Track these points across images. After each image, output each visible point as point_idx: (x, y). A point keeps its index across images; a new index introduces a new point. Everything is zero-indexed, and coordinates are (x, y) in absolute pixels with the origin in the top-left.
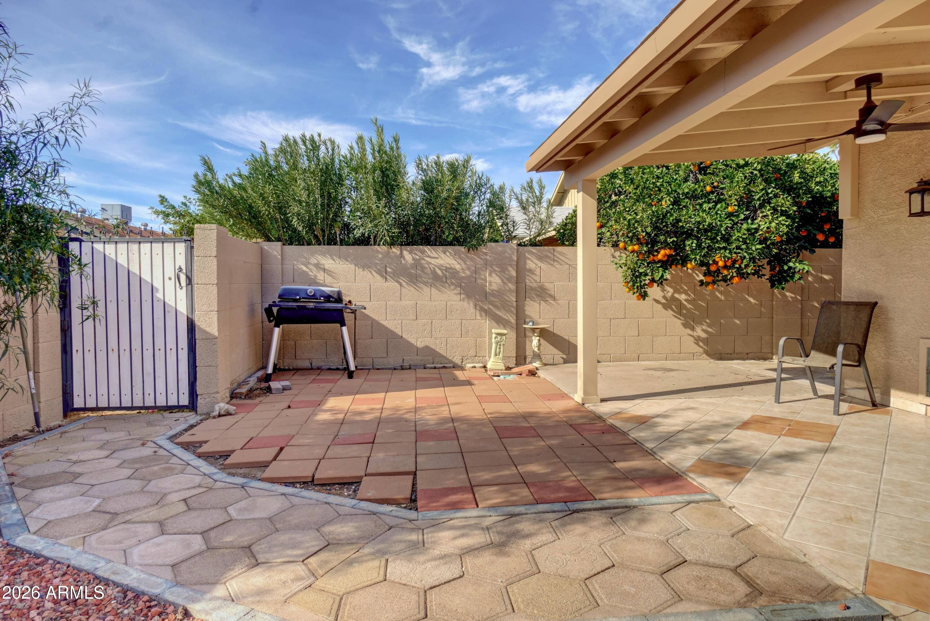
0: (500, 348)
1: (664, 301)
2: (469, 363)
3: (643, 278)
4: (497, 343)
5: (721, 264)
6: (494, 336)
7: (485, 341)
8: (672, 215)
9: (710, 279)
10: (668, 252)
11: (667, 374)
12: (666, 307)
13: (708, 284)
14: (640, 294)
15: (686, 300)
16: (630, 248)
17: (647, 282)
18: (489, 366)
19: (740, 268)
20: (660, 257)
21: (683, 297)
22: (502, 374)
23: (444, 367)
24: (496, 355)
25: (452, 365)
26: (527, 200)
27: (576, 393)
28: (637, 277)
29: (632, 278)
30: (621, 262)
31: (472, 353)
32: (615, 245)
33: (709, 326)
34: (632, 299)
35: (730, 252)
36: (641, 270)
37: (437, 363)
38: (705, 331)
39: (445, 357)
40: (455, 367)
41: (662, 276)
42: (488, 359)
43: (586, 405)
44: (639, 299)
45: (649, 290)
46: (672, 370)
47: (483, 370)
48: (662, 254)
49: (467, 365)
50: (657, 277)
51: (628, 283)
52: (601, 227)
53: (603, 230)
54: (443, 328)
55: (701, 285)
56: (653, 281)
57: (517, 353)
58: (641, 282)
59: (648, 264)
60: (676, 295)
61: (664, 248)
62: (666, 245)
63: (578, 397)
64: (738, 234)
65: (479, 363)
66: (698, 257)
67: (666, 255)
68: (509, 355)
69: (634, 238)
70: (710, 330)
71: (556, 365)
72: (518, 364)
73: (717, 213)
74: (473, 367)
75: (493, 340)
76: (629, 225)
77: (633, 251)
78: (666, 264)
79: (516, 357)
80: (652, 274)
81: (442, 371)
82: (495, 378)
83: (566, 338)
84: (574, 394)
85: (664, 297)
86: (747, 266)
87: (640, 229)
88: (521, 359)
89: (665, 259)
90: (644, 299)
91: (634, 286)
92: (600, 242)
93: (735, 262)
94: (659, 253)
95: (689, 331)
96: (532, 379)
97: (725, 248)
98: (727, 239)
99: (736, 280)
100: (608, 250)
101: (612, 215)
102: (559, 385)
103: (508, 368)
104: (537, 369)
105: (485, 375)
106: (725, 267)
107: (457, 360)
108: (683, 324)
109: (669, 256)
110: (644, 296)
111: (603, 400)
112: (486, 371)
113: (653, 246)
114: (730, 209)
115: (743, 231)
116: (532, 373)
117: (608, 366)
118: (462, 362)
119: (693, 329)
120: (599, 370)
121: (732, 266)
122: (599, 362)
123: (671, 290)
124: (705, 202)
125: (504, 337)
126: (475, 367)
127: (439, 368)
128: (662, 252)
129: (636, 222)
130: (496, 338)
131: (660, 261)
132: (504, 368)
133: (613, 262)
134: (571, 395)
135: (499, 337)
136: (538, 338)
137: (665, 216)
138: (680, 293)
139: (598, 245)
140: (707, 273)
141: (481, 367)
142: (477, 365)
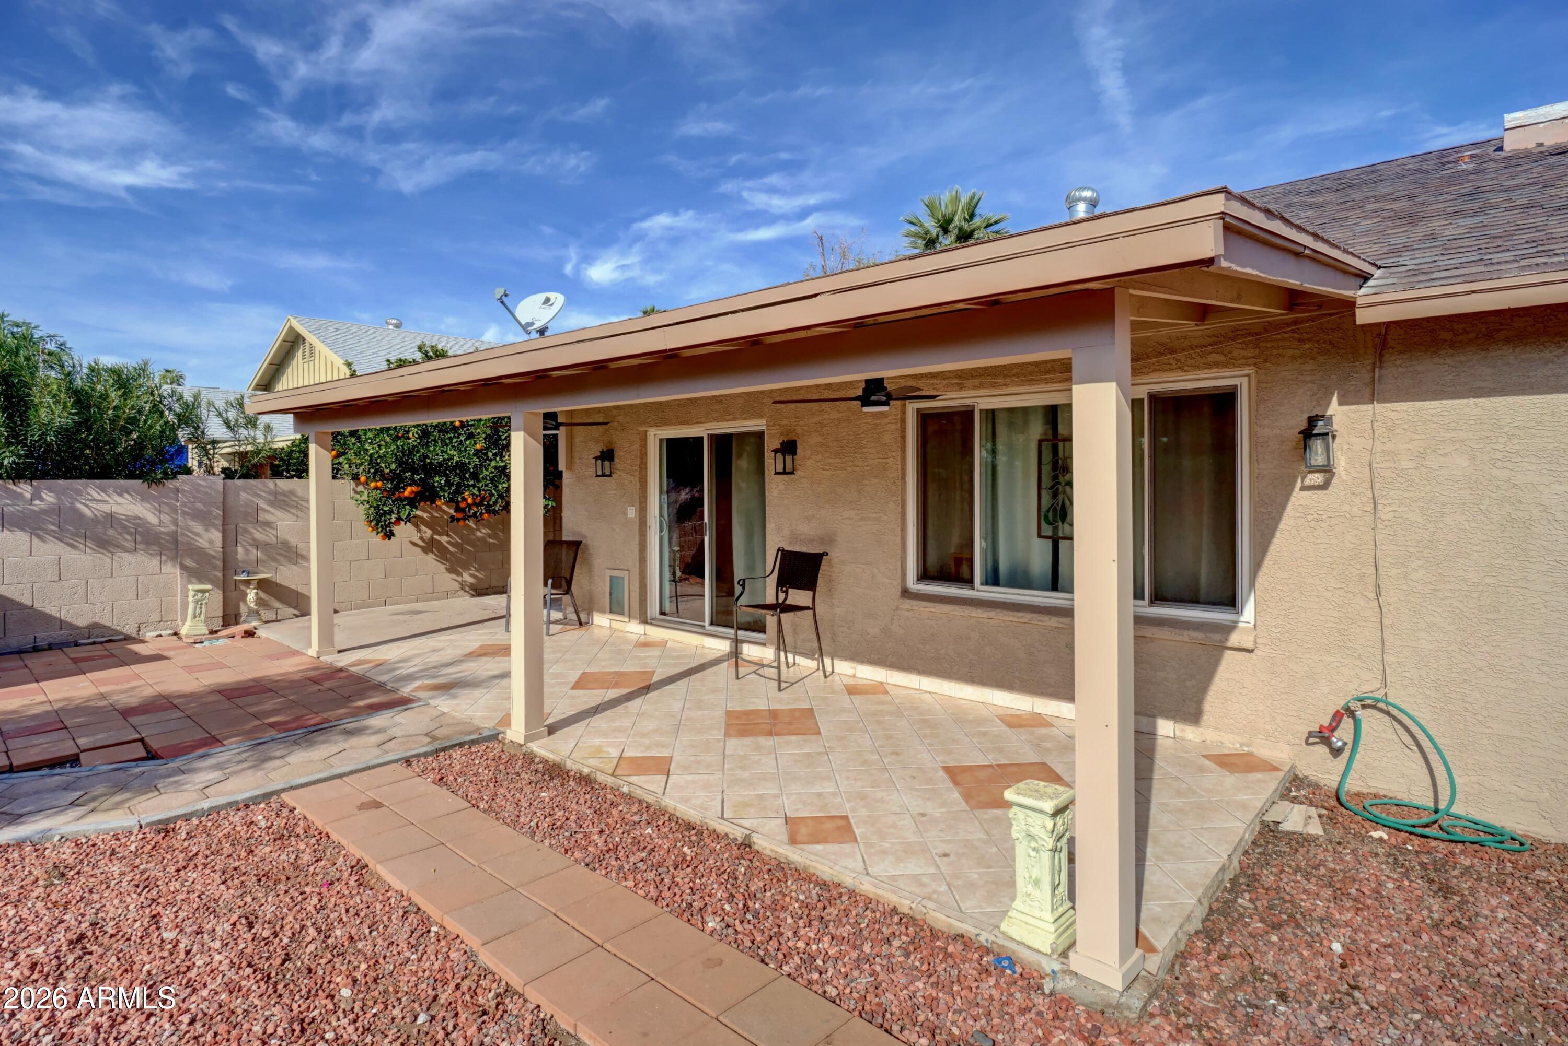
0: (201, 608)
1: (421, 543)
2: (149, 631)
3: (388, 517)
4: (197, 602)
5: (470, 501)
6: (191, 593)
7: (176, 600)
8: (418, 451)
9: (460, 515)
10: (414, 489)
11: (415, 617)
12: (425, 550)
13: (458, 520)
14: (385, 534)
15: (449, 542)
16: (373, 485)
17: (393, 520)
18: (183, 631)
19: (489, 506)
20: (406, 493)
21: (444, 539)
22: (207, 639)
23: (110, 641)
24: (195, 617)
25: (122, 637)
26: (237, 421)
27: (310, 647)
28: (381, 515)
29: (375, 517)
30: (362, 499)
31: (155, 617)
32: (356, 478)
33: (477, 570)
34: (377, 539)
35: (479, 490)
36: (386, 509)
37: (97, 636)
38: (472, 576)
39: (109, 628)
40: (127, 639)
41: (409, 514)
42: (180, 623)
43: (322, 658)
44: (384, 539)
45: (396, 529)
46: (421, 612)
47: (175, 637)
48: (408, 492)
49: (148, 634)
50: (404, 515)
51: (371, 521)
52: (338, 456)
53: (341, 460)
54: (106, 589)
55: (452, 522)
56: (399, 519)
57: (224, 610)
58: (385, 521)
59: (393, 502)
60: (436, 537)
61: (411, 485)
62: (413, 482)
63: (312, 652)
64: (485, 472)
65: (166, 629)
66: (446, 494)
67: (412, 492)
68: (212, 615)
69: (378, 473)
70: (477, 574)
71: (279, 621)
72: (226, 624)
73: (465, 450)
74: (157, 636)
75: (191, 599)
76: (371, 460)
77: (376, 488)
78: (413, 502)
79: (223, 617)
80: (398, 512)
81: (108, 645)
82: (198, 646)
83: (294, 587)
84: (307, 650)
85: (421, 538)
86: (495, 503)
87: (383, 465)
88: (230, 618)
89: (413, 496)
90: (390, 539)
91: (377, 524)
92: (337, 473)
93: (483, 499)
94: (405, 489)
95: (454, 576)
96: (250, 640)
97: (474, 486)
98: (475, 476)
99: (486, 516)
100: (346, 485)
101: (351, 446)
102: (287, 642)
103: (213, 632)
104: (255, 629)
105: (180, 643)
106: (475, 504)
107: (130, 630)
108: (447, 569)
109: (417, 493)
110: (389, 535)
111: (339, 652)
112: (180, 638)
113: (398, 483)
114: (478, 447)
115: (490, 469)
116: (249, 634)
117: (348, 615)
118: (139, 630)
119: (459, 574)
120: (335, 621)
121: (481, 504)
122: (336, 612)
123: (429, 532)
124: (455, 437)
125: (207, 594)
126: (161, 636)
127: (101, 643)
128: (409, 489)
129: (379, 457)
130: (194, 596)
131: (406, 498)
132: (207, 632)
133: (352, 498)
134: (304, 651)
135: (200, 595)
136: (255, 591)
137: (411, 452)
138: (440, 534)
139: (334, 477)
140: (457, 509)
141: (170, 635)
142: (163, 633)
